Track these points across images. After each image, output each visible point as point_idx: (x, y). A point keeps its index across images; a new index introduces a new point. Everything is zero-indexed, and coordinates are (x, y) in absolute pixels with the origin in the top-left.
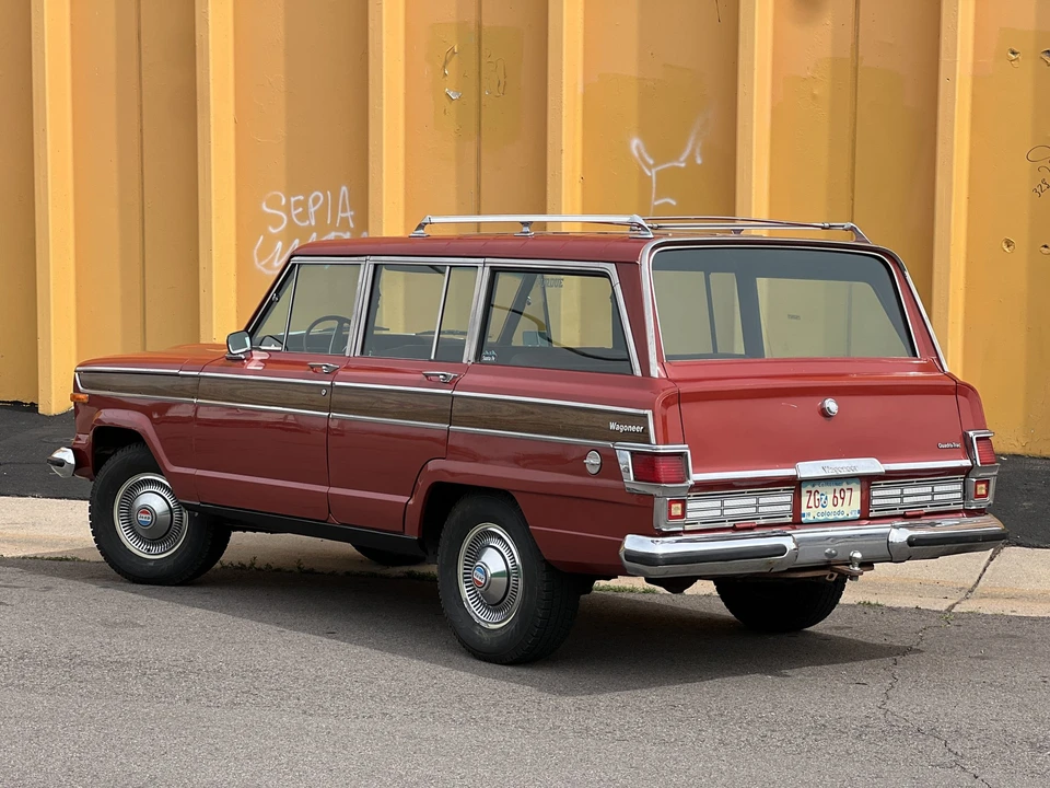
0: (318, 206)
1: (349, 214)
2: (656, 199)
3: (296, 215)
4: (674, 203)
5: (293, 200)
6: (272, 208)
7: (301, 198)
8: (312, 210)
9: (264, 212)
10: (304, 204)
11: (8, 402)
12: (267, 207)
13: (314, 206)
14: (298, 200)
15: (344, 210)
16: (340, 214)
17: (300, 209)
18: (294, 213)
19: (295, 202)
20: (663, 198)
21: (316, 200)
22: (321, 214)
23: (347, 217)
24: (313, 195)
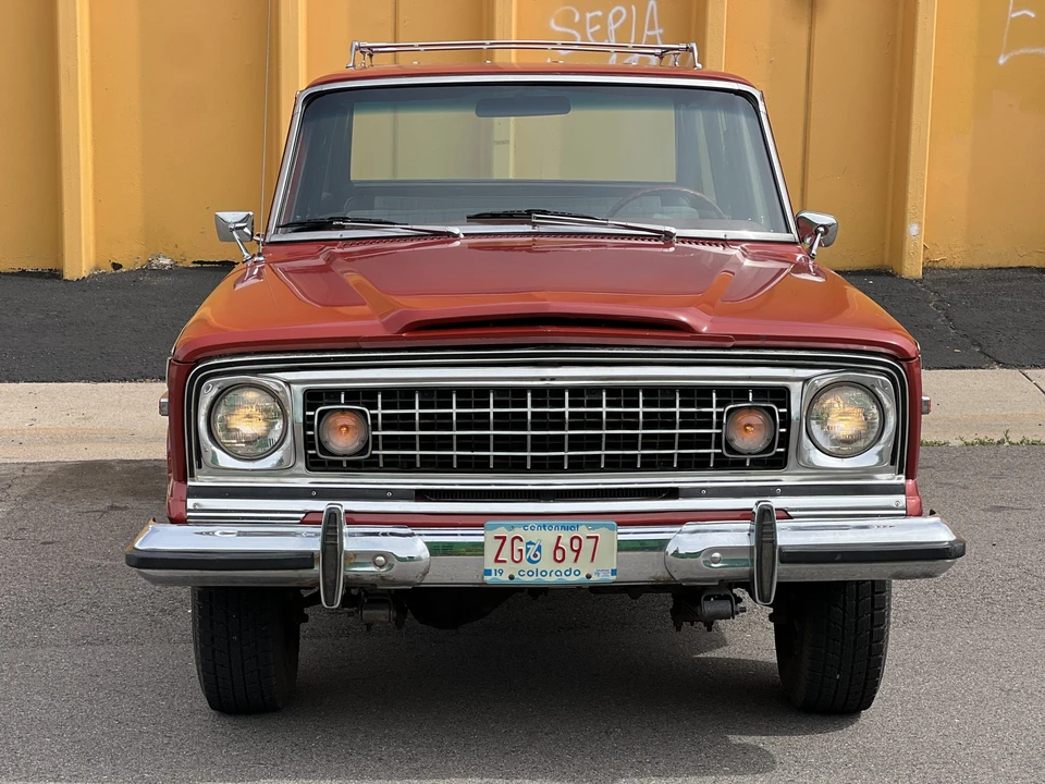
0: (618, 24)
1: (658, 31)
2: (1014, 11)
3: (592, 33)
4: (1033, 15)
5: (589, 15)
6: (562, 26)
7: (599, 13)
8: (612, 27)
9: (554, 31)
10: (602, 21)
11: (214, 263)
12: (557, 24)
13: (615, 21)
14: (596, 16)
15: (651, 27)
16: (646, 32)
17: (598, 27)
18: (589, 31)
19: (591, 18)
20: (1021, 10)
21: (617, 16)
22: (623, 32)
23: (655, 36)
24: (614, 11)
